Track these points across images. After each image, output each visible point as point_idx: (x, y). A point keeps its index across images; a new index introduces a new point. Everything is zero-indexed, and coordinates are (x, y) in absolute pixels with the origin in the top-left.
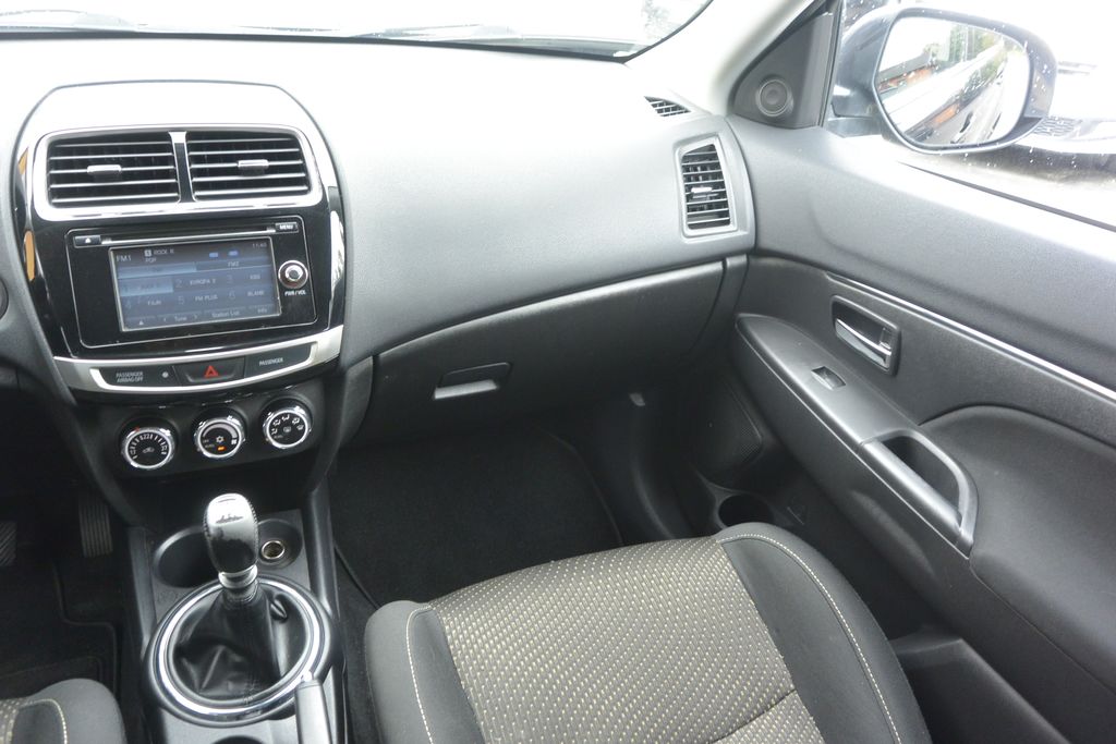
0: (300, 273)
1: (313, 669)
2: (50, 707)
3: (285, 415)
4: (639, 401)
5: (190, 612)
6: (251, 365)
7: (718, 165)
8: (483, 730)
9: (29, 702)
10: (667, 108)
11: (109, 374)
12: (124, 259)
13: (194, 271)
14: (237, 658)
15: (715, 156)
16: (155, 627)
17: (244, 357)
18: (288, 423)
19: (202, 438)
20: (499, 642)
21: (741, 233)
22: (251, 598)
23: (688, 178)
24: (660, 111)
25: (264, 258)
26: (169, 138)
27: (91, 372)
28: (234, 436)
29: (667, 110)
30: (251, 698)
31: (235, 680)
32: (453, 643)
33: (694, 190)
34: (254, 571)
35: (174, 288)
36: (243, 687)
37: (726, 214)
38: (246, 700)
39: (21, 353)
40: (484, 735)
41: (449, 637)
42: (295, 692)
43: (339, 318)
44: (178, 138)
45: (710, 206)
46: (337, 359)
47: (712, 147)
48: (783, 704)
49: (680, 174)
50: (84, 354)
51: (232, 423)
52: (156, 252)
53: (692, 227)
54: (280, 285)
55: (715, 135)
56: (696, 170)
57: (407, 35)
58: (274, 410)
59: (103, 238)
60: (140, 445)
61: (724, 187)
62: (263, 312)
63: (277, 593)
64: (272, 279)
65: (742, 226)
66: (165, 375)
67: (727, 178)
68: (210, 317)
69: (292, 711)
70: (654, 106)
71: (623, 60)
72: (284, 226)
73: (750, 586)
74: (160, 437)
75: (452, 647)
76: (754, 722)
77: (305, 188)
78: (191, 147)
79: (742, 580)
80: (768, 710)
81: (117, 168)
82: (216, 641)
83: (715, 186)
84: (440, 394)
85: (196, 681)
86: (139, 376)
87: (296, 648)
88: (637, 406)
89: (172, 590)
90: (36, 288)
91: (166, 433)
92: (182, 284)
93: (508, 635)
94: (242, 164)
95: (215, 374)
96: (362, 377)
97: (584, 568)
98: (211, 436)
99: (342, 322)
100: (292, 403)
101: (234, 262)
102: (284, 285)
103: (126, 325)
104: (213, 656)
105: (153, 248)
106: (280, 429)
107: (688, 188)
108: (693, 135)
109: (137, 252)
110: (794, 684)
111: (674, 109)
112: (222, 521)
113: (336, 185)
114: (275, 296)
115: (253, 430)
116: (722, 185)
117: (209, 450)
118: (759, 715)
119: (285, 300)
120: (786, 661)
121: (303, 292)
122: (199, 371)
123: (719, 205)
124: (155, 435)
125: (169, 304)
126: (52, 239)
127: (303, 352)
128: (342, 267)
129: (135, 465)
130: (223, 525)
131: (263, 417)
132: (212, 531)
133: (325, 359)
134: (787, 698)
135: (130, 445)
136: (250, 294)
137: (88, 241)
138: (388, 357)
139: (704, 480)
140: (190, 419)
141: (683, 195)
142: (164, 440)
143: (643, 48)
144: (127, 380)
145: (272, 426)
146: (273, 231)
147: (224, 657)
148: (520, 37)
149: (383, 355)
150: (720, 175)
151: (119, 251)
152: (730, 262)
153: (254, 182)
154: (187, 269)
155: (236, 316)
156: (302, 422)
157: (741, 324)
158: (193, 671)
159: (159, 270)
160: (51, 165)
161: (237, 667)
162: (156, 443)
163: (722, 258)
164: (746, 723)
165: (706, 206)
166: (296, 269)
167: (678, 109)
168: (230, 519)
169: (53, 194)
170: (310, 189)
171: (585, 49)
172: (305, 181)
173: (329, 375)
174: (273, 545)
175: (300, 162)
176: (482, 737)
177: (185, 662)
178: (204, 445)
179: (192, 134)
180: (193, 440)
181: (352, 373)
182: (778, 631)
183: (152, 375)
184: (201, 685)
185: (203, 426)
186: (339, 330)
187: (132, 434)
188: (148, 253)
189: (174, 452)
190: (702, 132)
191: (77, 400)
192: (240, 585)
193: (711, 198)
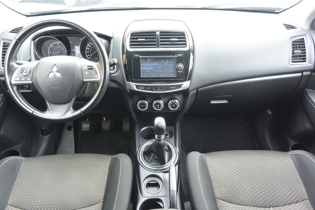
0: (182, 67)
1: (174, 163)
2: (118, 158)
3: (174, 102)
4: (270, 112)
5: (147, 145)
6: (168, 88)
7: (304, 44)
8: (214, 187)
9: (114, 156)
10: (289, 27)
11: (137, 87)
12: (143, 60)
13: (158, 64)
14: (157, 157)
15: (304, 41)
16: (139, 147)
17: (166, 86)
18: (174, 104)
19: (154, 105)
20: (221, 167)
21: (309, 65)
22: (162, 143)
23: (294, 48)
24: (287, 28)
25: (174, 62)
26: (156, 33)
27: (133, 86)
28: (161, 105)
29: (290, 28)
30: (159, 167)
31: (155, 162)
32: (208, 164)
33: (295, 51)
34: (163, 136)
35: (153, 68)
36: (157, 164)
37: (305, 59)
38: (158, 167)
39: (120, 80)
40: (214, 188)
41: (208, 163)
42: (169, 168)
43: (190, 79)
44: (158, 33)
45: (300, 56)
46: (188, 89)
47: (303, 39)
48: (304, 202)
49: (291, 46)
50: (133, 81)
51: (161, 102)
52: (150, 59)
53: (293, 62)
54: (177, 69)
55: (305, 35)
56: (297, 45)
57: (215, 7)
58: (171, 100)
59: (140, 55)
60: (141, 104)
61: (305, 51)
62: (172, 75)
63: (167, 144)
64: (175, 68)
65: (310, 62)
66: (149, 88)
67: (307, 48)
68: (160, 76)
69: (168, 172)
70: (285, 26)
71: (277, 13)
72: (179, 55)
73: (298, 168)
74: (145, 103)
75: (208, 165)
76: (293, 205)
77: (185, 46)
78: (161, 35)
79: (295, 165)
80: (298, 202)
81: (144, 40)
82: (152, 152)
83: (302, 50)
84: (212, 102)
85: (147, 160)
86: (143, 88)
87: (170, 158)
88: (269, 114)
89: (144, 139)
90: (125, 66)
91: (147, 102)
92: (155, 67)
93: (223, 165)
94: (171, 39)
95: (160, 89)
96: (193, 95)
97: (247, 153)
98: (156, 104)
99: (190, 80)
100: (175, 99)
101: (167, 63)
102: (178, 69)
103: (142, 76)
104: (151, 155)
105: (149, 58)
106: (172, 105)
107: (293, 51)
108: (297, 35)
109: (146, 59)
110: (308, 197)
111: (292, 27)
112: (158, 123)
113: (193, 46)
114: (175, 71)
115: (166, 104)
116: (305, 50)
117: (155, 108)
118: (295, 203)
119: (177, 73)
120: (306, 190)
121: (182, 71)
122: (156, 88)
123: (303, 56)
124: (144, 102)
125: (151, 72)
126: (129, 55)
127: (180, 86)
128: (192, 67)
129: (140, 109)
130: (158, 124)
131: (168, 101)
132: (156, 125)
133: (185, 88)
134: (305, 201)
135: (139, 104)
136: (170, 71)
137: (136, 56)
138: (200, 90)
139: (288, 138)
140: (152, 100)
141: (291, 52)
142: (146, 104)
143: (284, 9)
144: (141, 88)
145: (170, 104)
146: (176, 56)
147: (154, 156)
148: (247, 7)
149: (199, 89)
150: (305, 47)
151: (142, 59)
152: (304, 73)
153: (173, 44)
154: (156, 64)
155: (166, 76)
156: (177, 104)
157: (306, 92)
158: (147, 158)
159: (150, 64)
160: (131, 39)
161: (156, 159)
162: (144, 104)
163: (302, 72)
164: (291, 204)
165: (298, 56)
166: (181, 66)
167: (293, 27)
168: (160, 123)
169: (131, 45)
170: (186, 46)
171: (266, 10)
172: (185, 44)
173: (185, 93)
174: (166, 134)
175: (185, 39)
176: (213, 188)
177: (145, 155)
178: (154, 106)
179: (161, 32)
180: (152, 105)
181: (191, 93)
182: (305, 182)
183: (146, 88)
184: (148, 162)
185: (155, 102)
186: (189, 81)
187: (140, 102)
188: (148, 60)
189: (148, 107)
190: (300, 34)
191: (130, 92)
192: (160, 139)
193: (301, 54)
